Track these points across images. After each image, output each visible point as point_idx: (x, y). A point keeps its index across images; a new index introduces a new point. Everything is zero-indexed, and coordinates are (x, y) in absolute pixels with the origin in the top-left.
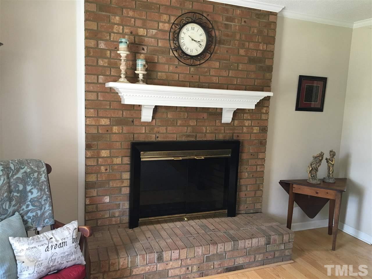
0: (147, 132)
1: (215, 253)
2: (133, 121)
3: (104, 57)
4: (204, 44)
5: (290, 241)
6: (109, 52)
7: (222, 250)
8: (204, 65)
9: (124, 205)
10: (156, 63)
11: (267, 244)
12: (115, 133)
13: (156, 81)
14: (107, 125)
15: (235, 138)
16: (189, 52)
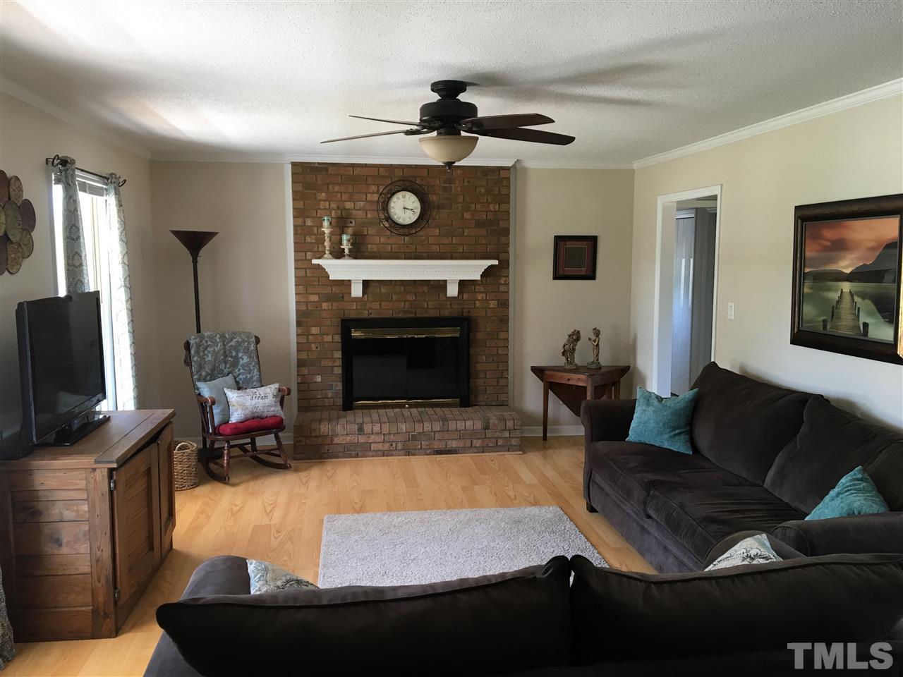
0: (358, 308)
1: (421, 431)
2: (343, 297)
3: (311, 234)
4: (418, 211)
5: (516, 428)
6: (316, 228)
7: (430, 429)
8: (420, 233)
9: (337, 385)
10: (365, 235)
11: (485, 429)
12: (325, 310)
13: (366, 254)
14: (317, 302)
15: (465, 314)
16: (401, 221)
